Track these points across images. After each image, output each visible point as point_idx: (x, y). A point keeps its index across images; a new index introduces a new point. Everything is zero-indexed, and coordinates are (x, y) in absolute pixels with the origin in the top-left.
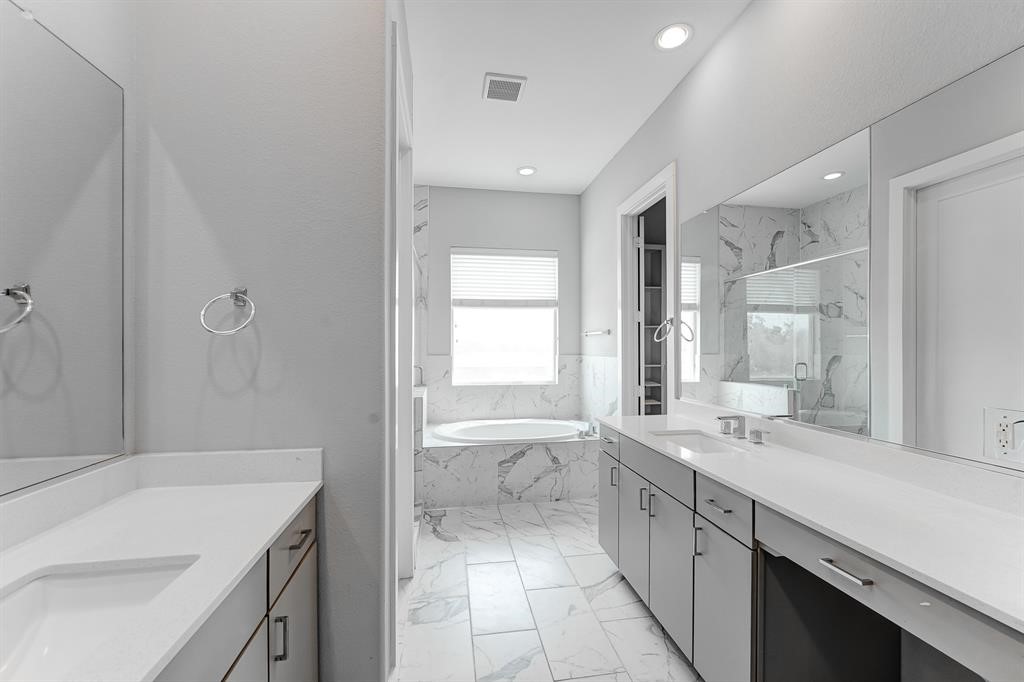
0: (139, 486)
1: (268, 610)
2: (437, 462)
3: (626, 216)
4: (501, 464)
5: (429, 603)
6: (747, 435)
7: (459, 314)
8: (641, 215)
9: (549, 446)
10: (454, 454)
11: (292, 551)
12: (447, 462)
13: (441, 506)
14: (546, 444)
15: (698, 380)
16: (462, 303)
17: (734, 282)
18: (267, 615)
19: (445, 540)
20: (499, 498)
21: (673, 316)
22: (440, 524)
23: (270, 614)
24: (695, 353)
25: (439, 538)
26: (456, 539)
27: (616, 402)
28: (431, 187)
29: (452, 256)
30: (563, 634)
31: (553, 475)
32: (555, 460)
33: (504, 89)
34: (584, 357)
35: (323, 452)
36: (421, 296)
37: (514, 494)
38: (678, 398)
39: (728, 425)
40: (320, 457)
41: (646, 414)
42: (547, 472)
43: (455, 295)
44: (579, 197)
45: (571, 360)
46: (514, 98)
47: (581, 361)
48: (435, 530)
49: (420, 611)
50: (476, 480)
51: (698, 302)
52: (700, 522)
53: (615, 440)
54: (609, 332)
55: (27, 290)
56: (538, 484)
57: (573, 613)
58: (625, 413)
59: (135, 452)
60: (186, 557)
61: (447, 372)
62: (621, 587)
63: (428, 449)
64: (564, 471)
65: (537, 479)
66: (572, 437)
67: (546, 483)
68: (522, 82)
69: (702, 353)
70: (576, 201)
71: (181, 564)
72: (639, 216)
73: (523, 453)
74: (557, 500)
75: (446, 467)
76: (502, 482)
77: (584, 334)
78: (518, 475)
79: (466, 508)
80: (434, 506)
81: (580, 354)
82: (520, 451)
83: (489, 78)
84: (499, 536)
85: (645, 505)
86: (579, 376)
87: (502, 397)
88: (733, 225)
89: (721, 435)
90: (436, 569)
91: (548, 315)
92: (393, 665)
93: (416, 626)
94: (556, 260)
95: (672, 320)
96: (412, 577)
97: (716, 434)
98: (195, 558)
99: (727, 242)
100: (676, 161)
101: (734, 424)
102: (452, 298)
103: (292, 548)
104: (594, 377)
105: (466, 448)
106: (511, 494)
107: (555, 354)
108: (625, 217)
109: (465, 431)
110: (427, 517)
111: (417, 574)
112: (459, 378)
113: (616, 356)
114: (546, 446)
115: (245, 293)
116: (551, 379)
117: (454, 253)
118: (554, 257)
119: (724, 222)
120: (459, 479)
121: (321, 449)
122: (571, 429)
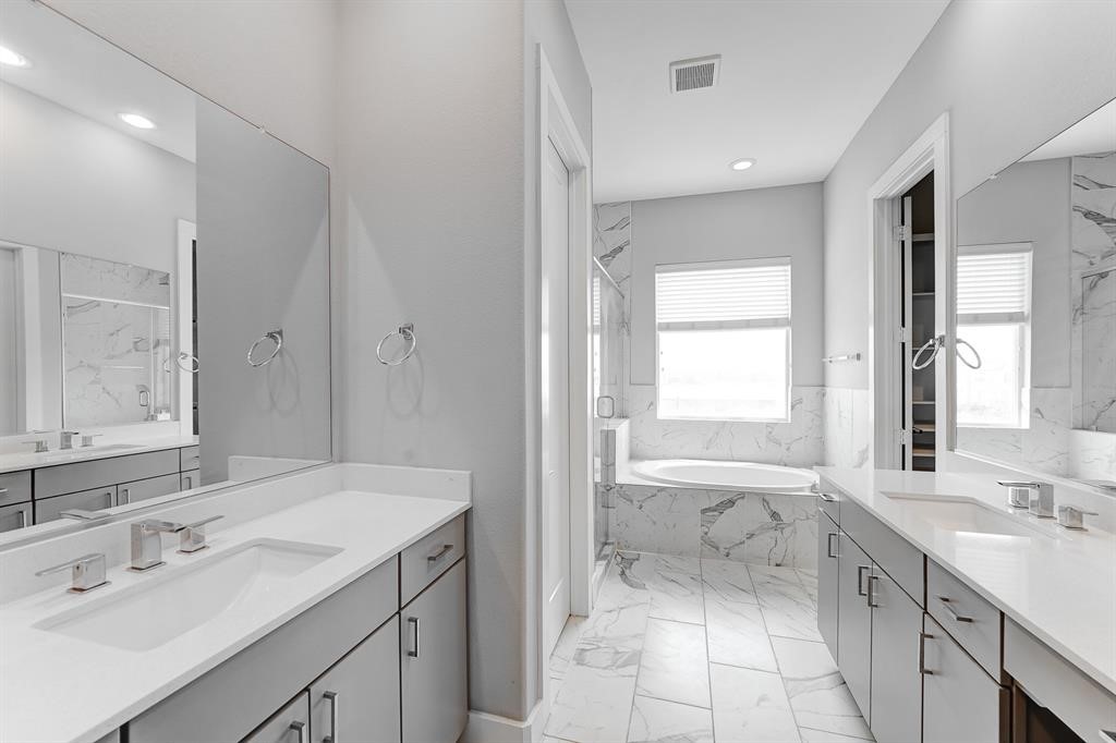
0: (343, 488)
1: (400, 609)
2: (632, 501)
3: (882, 199)
4: (704, 511)
5: (599, 647)
6: (1056, 514)
7: (665, 340)
8: (907, 194)
9: (767, 498)
10: (650, 495)
11: (431, 562)
12: (643, 502)
13: (635, 549)
14: (764, 494)
15: (1026, 424)
16: (668, 327)
17: (1103, 276)
18: (399, 613)
19: (631, 586)
20: (702, 551)
21: (944, 333)
22: (630, 568)
23: (402, 612)
24: (1022, 385)
25: (625, 581)
26: (643, 587)
27: (867, 450)
28: (633, 202)
29: (657, 275)
30: (744, 726)
31: (772, 533)
32: (774, 515)
33: (695, 76)
34: (828, 390)
35: (472, 476)
36: (623, 322)
37: (721, 549)
38: (952, 450)
39: (1024, 495)
40: (468, 480)
41: (914, 469)
42: (764, 529)
43: (662, 316)
44: (822, 183)
45: (809, 394)
46: (710, 83)
47: (824, 395)
48: (623, 573)
49: (588, 653)
50: (674, 526)
51: (1027, 309)
52: (931, 628)
53: (836, 498)
54: (858, 357)
55: (280, 333)
56: (750, 541)
57: (762, 704)
58: (879, 464)
59: (341, 461)
60: (332, 548)
61: (652, 404)
62: (840, 690)
63: (621, 486)
64: (787, 531)
65: (751, 536)
66: (801, 489)
67: (763, 542)
68: (715, 61)
69: (1035, 386)
70: (816, 192)
71: (327, 553)
72: (903, 197)
73: (732, 503)
74: (777, 565)
75: (641, 507)
76: (706, 533)
77: (827, 360)
78: (726, 527)
79: (664, 556)
80: (628, 547)
81: (823, 386)
82: (729, 500)
83: (675, 68)
84: (693, 593)
85: (865, 591)
86: (820, 414)
87: (716, 435)
88: (1101, 186)
89: (1011, 511)
90: (615, 614)
91: (779, 338)
92: (539, 696)
93: (580, 667)
94: (789, 268)
95: (942, 340)
96: (587, 617)
97: (1002, 507)
98: (341, 550)
99: (1087, 215)
100: (950, 111)
101: (1034, 495)
102: (657, 321)
103: (430, 559)
104: (840, 416)
105: (663, 489)
106: (717, 549)
107: (788, 385)
108: (879, 201)
109: (666, 470)
110: (619, 558)
111: (593, 614)
112: (664, 411)
113: (868, 389)
114: (764, 497)
115: (411, 328)
116: (784, 417)
117: (659, 272)
118: (787, 264)
119: (1082, 183)
120: (654, 523)
121: (469, 472)
122: (801, 480)
